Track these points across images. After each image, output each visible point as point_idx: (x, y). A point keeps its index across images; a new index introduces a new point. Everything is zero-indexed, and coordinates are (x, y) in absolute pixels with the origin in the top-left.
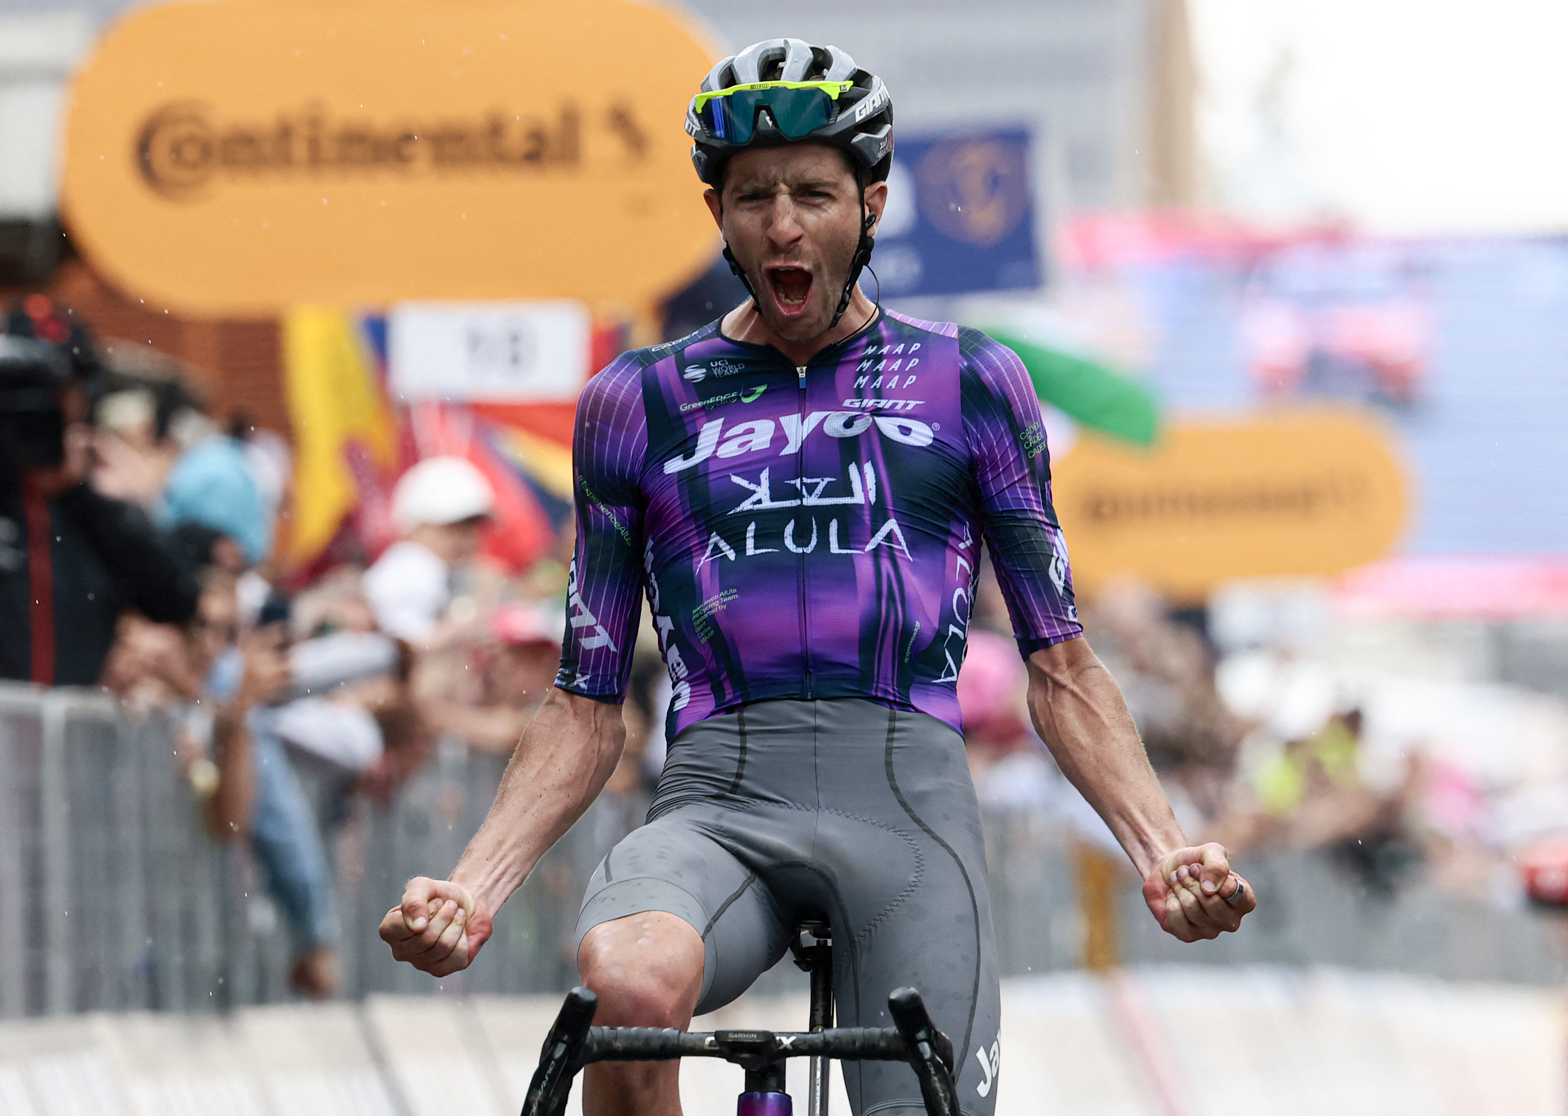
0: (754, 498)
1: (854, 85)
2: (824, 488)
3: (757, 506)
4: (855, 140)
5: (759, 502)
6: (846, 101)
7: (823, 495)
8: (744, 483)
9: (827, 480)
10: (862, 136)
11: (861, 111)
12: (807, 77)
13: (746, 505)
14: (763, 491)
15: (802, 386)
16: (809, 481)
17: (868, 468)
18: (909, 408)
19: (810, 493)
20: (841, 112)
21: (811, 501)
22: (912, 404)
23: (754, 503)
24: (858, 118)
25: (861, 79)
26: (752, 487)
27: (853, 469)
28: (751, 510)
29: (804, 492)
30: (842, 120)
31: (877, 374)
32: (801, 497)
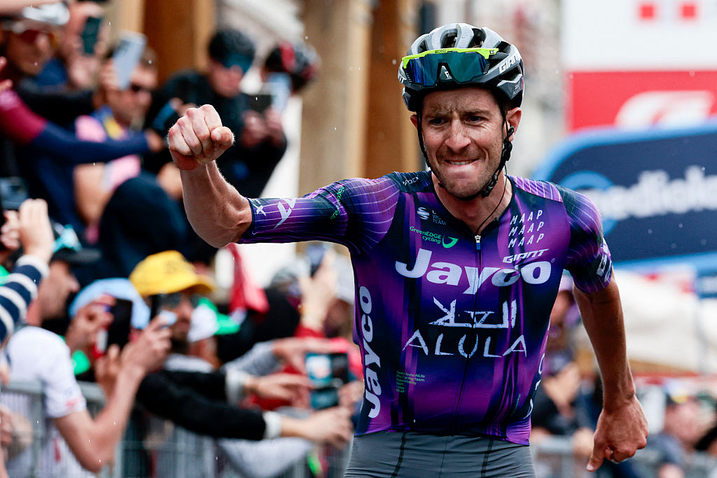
0: (446, 318)
1: (499, 51)
2: (487, 318)
3: (446, 324)
4: (499, 85)
5: (448, 321)
6: (493, 61)
7: (485, 322)
8: (441, 306)
9: (489, 312)
10: (504, 82)
11: (502, 67)
12: (470, 46)
13: (440, 322)
14: (451, 315)
15: (478, 248)
16: (479, 313)
17: (514, 304)
18: (540, 255)
19: (478, 321)
20: (490, 68)
21: (478, 325)
22: (542, 251)
23: (445, 321)
24: (501, 71)
25: (503, 47)
26: (445, 310)
27: (505, 305)
28: (442, 326)
29: (475, 320)
30: (491, 73)
31: (521, 236)
32: (473, 323)
